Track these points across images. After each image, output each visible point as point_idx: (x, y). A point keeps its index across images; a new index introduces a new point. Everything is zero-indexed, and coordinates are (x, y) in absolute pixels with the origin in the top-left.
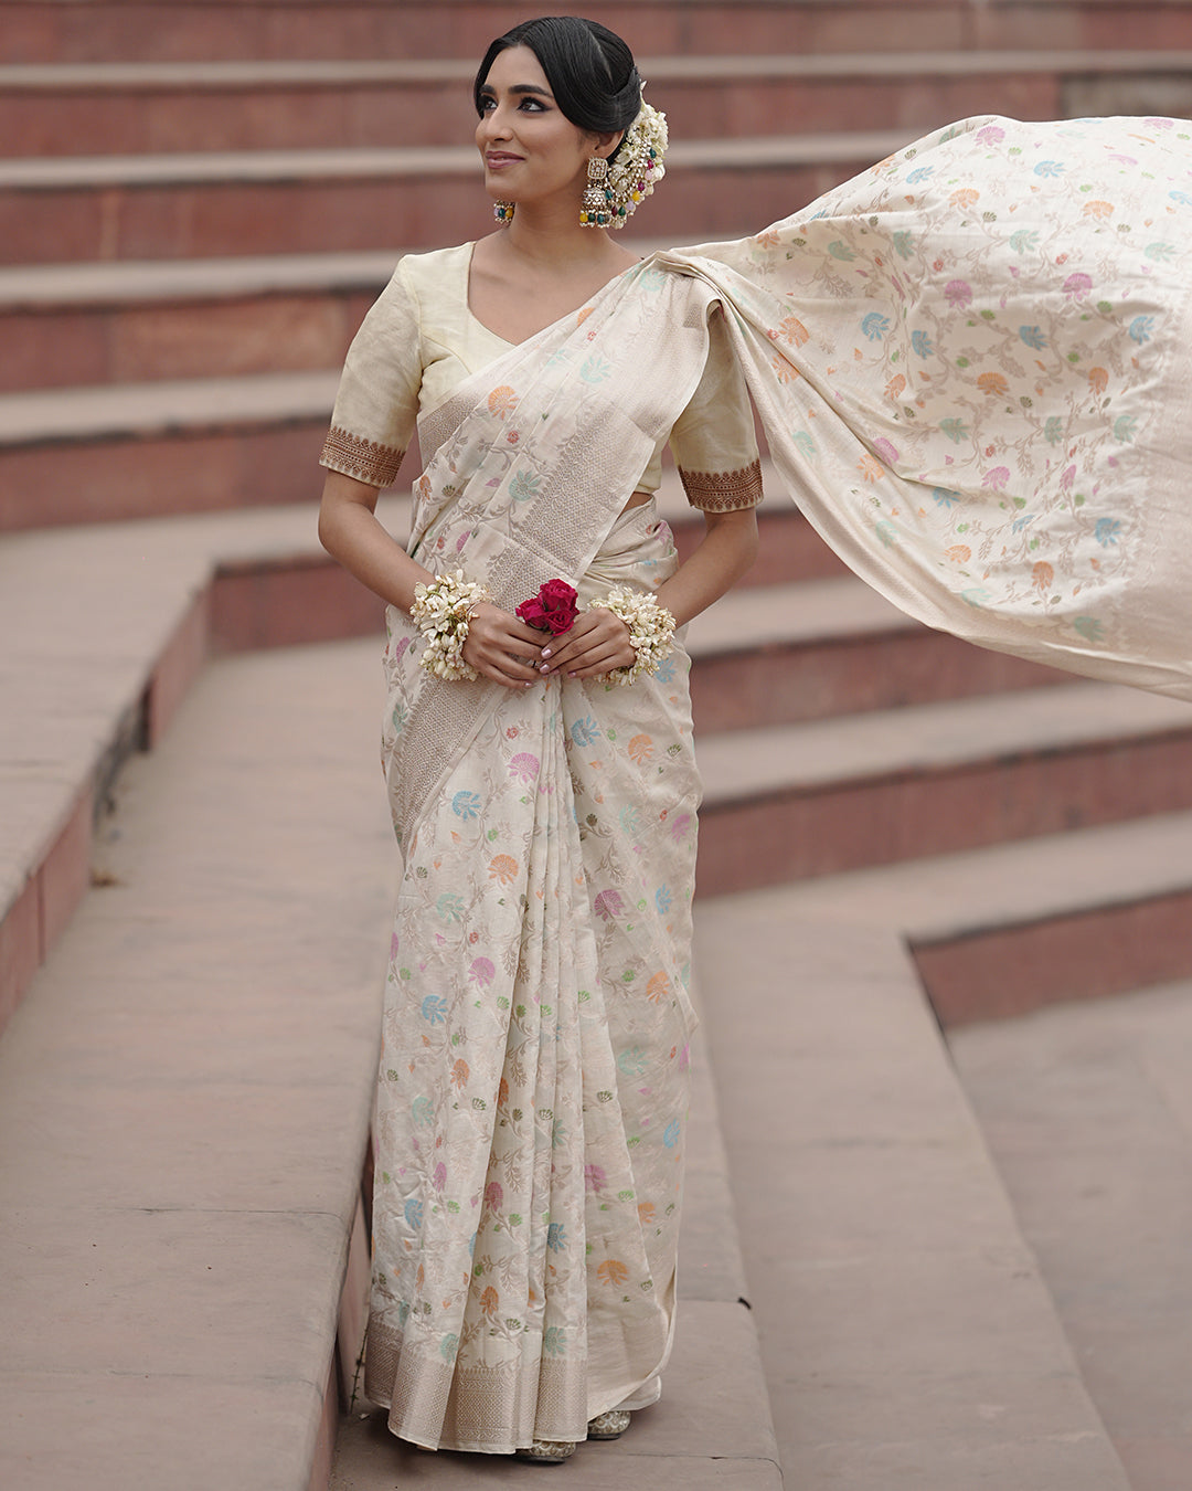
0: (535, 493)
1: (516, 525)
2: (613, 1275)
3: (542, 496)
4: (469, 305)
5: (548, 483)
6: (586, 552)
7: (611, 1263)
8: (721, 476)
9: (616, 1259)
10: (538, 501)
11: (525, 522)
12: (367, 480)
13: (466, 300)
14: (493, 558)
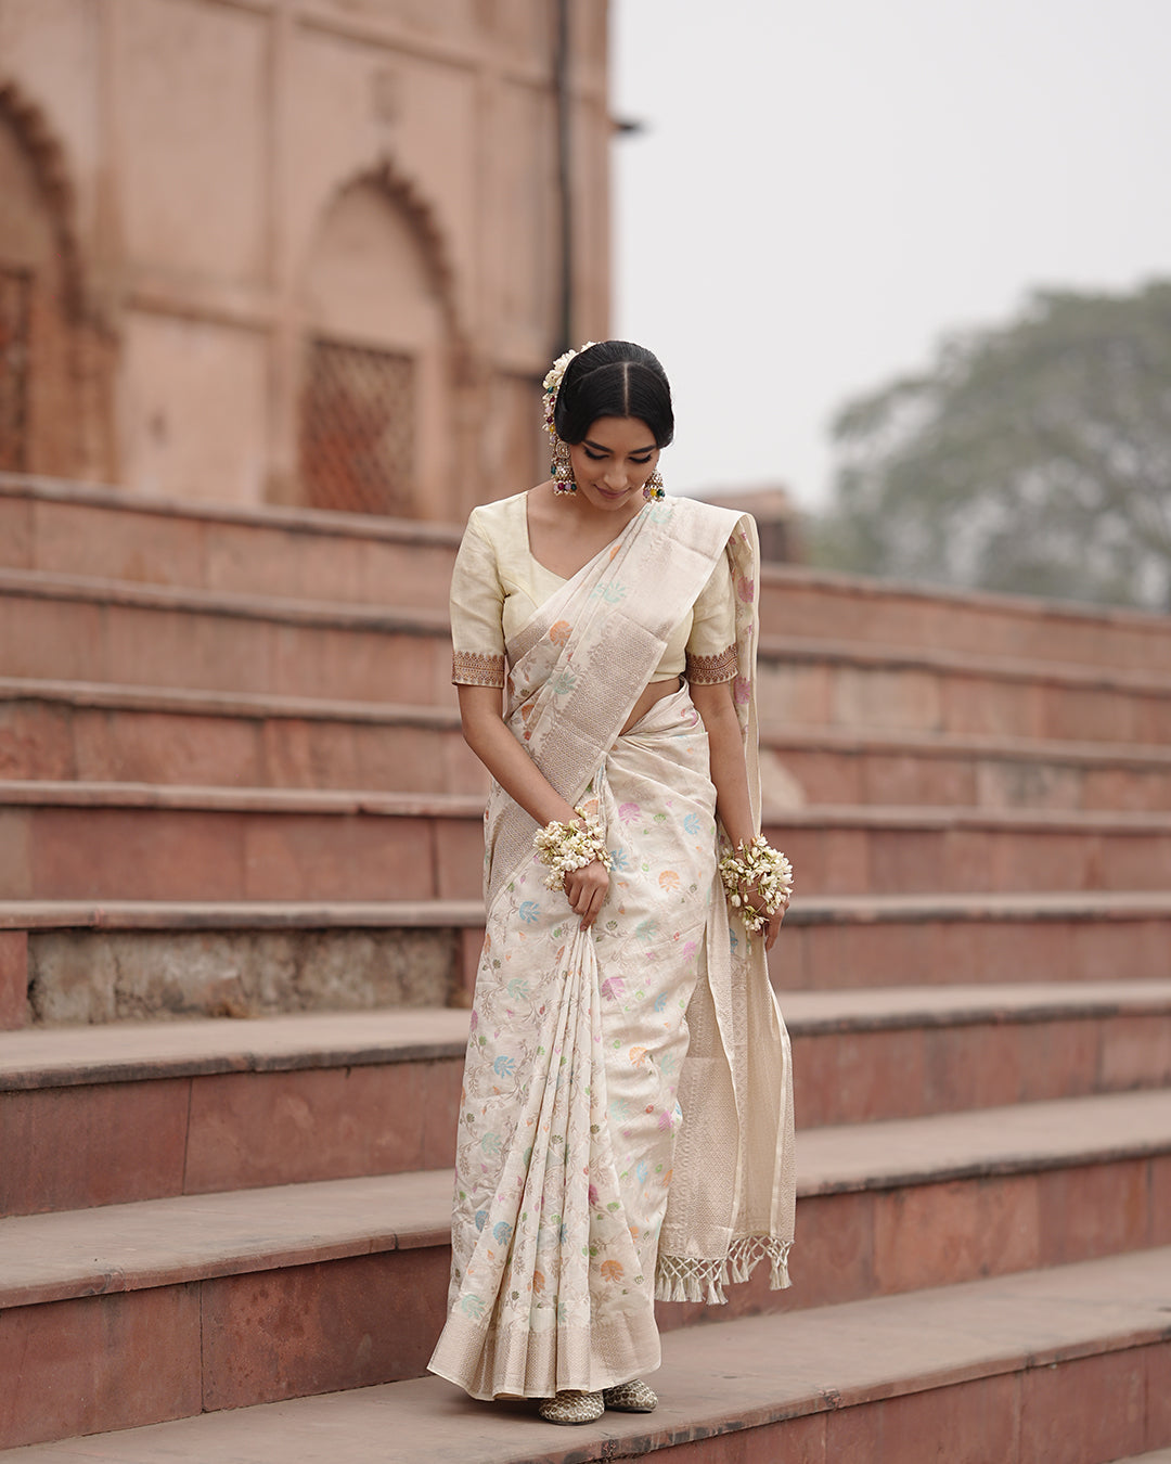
0: (572, 688)
1: (559, 712)
2: (612, 1272)
3: (577, 691)
4: (531, 551)
5: (582, 681)
6: (613, 730)
7: (609, 1263)
8: (711, 658)
9: (613, 1259)
10: (574, 695)
11: (565, 711)
12: (497, 685)
13: (528, 547)
14: (544, 735)
